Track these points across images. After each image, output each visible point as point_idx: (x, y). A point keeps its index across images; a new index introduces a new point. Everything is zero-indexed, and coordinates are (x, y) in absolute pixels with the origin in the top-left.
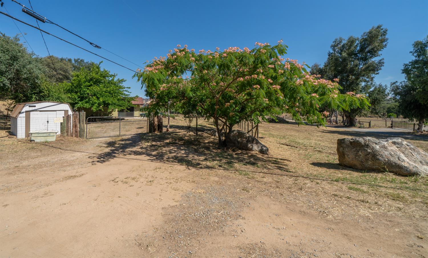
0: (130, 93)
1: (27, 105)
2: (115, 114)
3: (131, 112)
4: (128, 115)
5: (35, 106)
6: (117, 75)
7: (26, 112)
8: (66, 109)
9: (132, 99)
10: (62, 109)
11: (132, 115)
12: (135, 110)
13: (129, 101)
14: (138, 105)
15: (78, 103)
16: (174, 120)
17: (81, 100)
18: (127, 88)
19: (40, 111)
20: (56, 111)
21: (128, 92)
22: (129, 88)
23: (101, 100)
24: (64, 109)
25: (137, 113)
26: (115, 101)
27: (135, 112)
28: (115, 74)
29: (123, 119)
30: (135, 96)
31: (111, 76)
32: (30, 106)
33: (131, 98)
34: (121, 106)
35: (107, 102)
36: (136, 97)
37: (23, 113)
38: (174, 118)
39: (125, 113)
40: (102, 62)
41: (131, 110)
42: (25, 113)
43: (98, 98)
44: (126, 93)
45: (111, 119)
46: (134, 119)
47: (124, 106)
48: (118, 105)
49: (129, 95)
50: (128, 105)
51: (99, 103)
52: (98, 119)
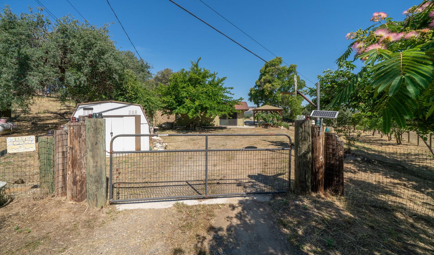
0: (233, 94)
1: (82, 107)
2: (217, 121)
3: (234, 120)
4: (230, 124)
5: (92, 109)
6: (217, 74)
8: (138, 114)
9: (236, 102)
10: (131, 114)
11: (235, 124)
12: (238, 116)
13: (231, 106)
14: (242, 110)
15: (176, 107)
16: (289, 131)
17: (179, 105)
18: (229, 88)
20: (122, 116)
21: (230, 94)
22: (232, 88)
23: (197, 103)
24: (134, 114)
25: (240, 121)
26: (215, 105)
27: (238, 119)
28: (214, 72)
29: (225, 128)
30: (239, 99)
31: (211, 76)
32: (85, 109)
33: (234, 101)
34: (222, 111)
35: (204, 106)
36: (239, 100)
38: (288, 128)
39: (227, 121)
40: (200, 58)
41: (234, 116)
43: (193, 101)
44: (228, 95)
45: (212, 128)
46: (237, 128)
47: (225, 111)
48: (218, 110)
49: (231, 97)
50: (231, 109)
51: (196, 108)
52: (198, 128)
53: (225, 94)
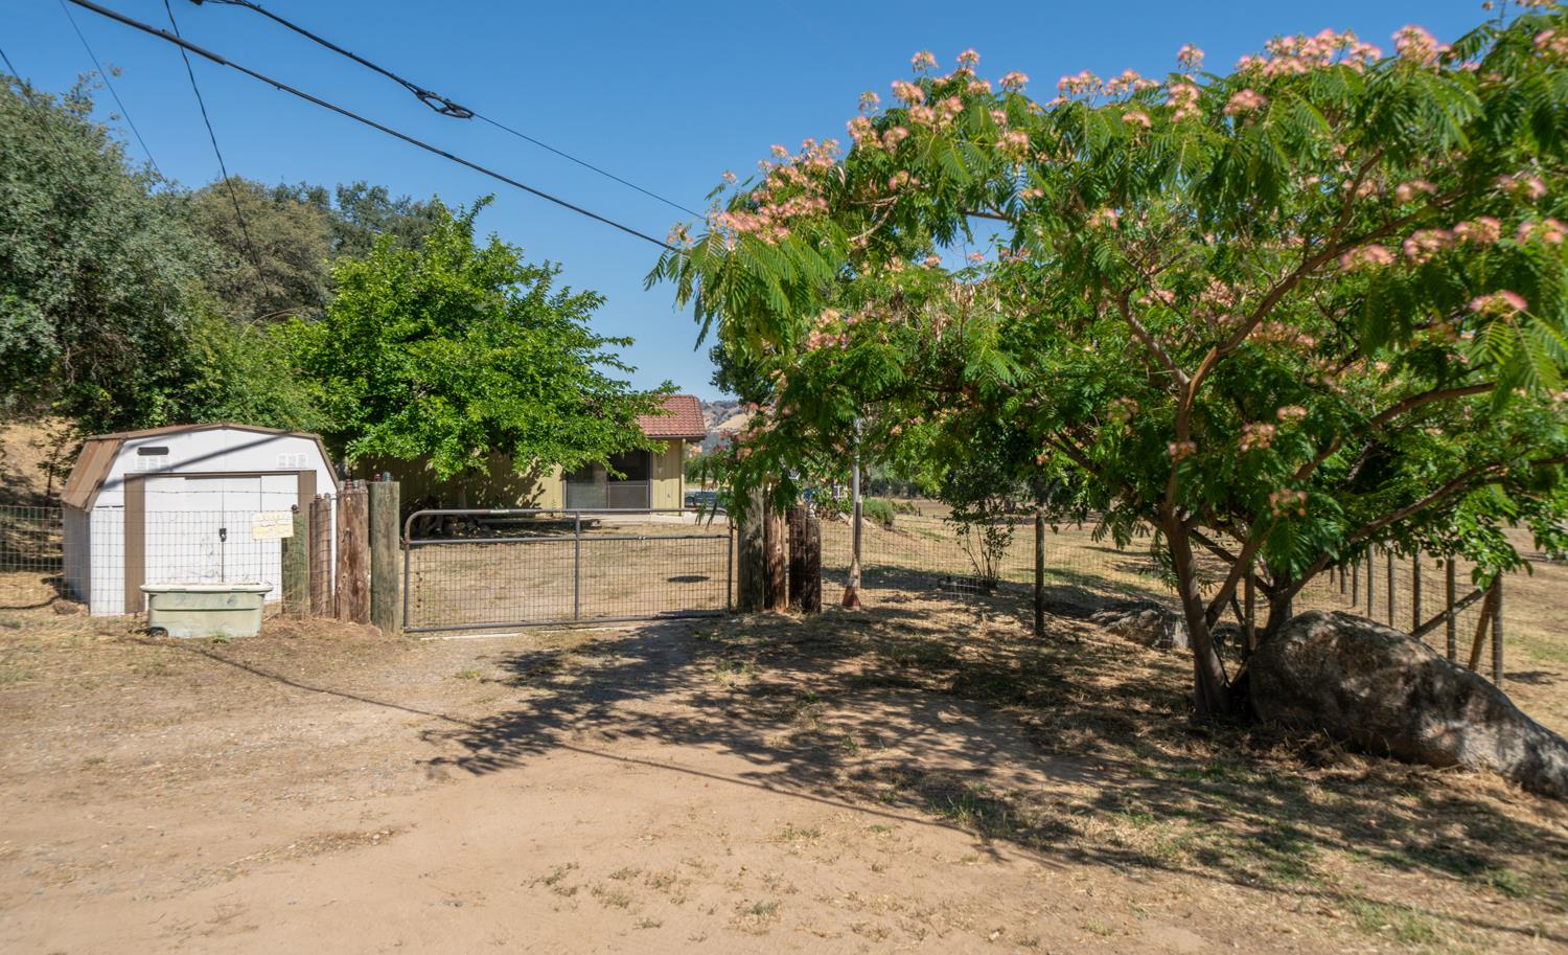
0: (632, 370)
1: (133, 446)
2: (551, 495)
3: (636, 485)
4: (616, 504)
5: (164, 451)
6: (557, 271)
7: (129, 479)
8: (308, 466)
9: (645, 403)
10: (287, 467)
11: (642, 503)
12: (656, 469)
13: (621, 419)
14: (676, 441)
15: (360, 429)
16: (888, 536)
17: (376, 418)
18: (614, 341)
19: (189, 476)
20: (257, 475)
21: (619, 366)
22: (627, 342)
23: (475, 412)
24: (297, 467)
25: (666, 491)
26: (550, 418)
27: (656, 484)
28: (547, 263)
29: (592, 524)
30: (656, 386)
31: (525, 278)
32: (144, 452)
33: (634, 398)
34: (580, 446)
35: (505, 425)
36: (659, 392)
37: (114, 484)
38: (888, 524)
39: (601, 489)
41: (635, 466)
42: (121, 487)
43: (460, 405)
44: (610, 373)
45: (529, 526)
46: (649, 523)
47: (594, 444)
48: (566, 441)
49: (621, 384)
50: (620, 437)
51: (464, 433)
52: (463, 525)
53: (597, 367)
